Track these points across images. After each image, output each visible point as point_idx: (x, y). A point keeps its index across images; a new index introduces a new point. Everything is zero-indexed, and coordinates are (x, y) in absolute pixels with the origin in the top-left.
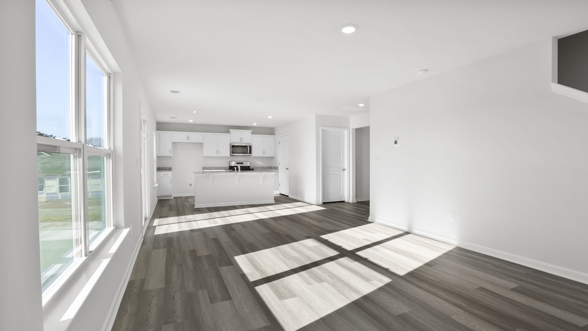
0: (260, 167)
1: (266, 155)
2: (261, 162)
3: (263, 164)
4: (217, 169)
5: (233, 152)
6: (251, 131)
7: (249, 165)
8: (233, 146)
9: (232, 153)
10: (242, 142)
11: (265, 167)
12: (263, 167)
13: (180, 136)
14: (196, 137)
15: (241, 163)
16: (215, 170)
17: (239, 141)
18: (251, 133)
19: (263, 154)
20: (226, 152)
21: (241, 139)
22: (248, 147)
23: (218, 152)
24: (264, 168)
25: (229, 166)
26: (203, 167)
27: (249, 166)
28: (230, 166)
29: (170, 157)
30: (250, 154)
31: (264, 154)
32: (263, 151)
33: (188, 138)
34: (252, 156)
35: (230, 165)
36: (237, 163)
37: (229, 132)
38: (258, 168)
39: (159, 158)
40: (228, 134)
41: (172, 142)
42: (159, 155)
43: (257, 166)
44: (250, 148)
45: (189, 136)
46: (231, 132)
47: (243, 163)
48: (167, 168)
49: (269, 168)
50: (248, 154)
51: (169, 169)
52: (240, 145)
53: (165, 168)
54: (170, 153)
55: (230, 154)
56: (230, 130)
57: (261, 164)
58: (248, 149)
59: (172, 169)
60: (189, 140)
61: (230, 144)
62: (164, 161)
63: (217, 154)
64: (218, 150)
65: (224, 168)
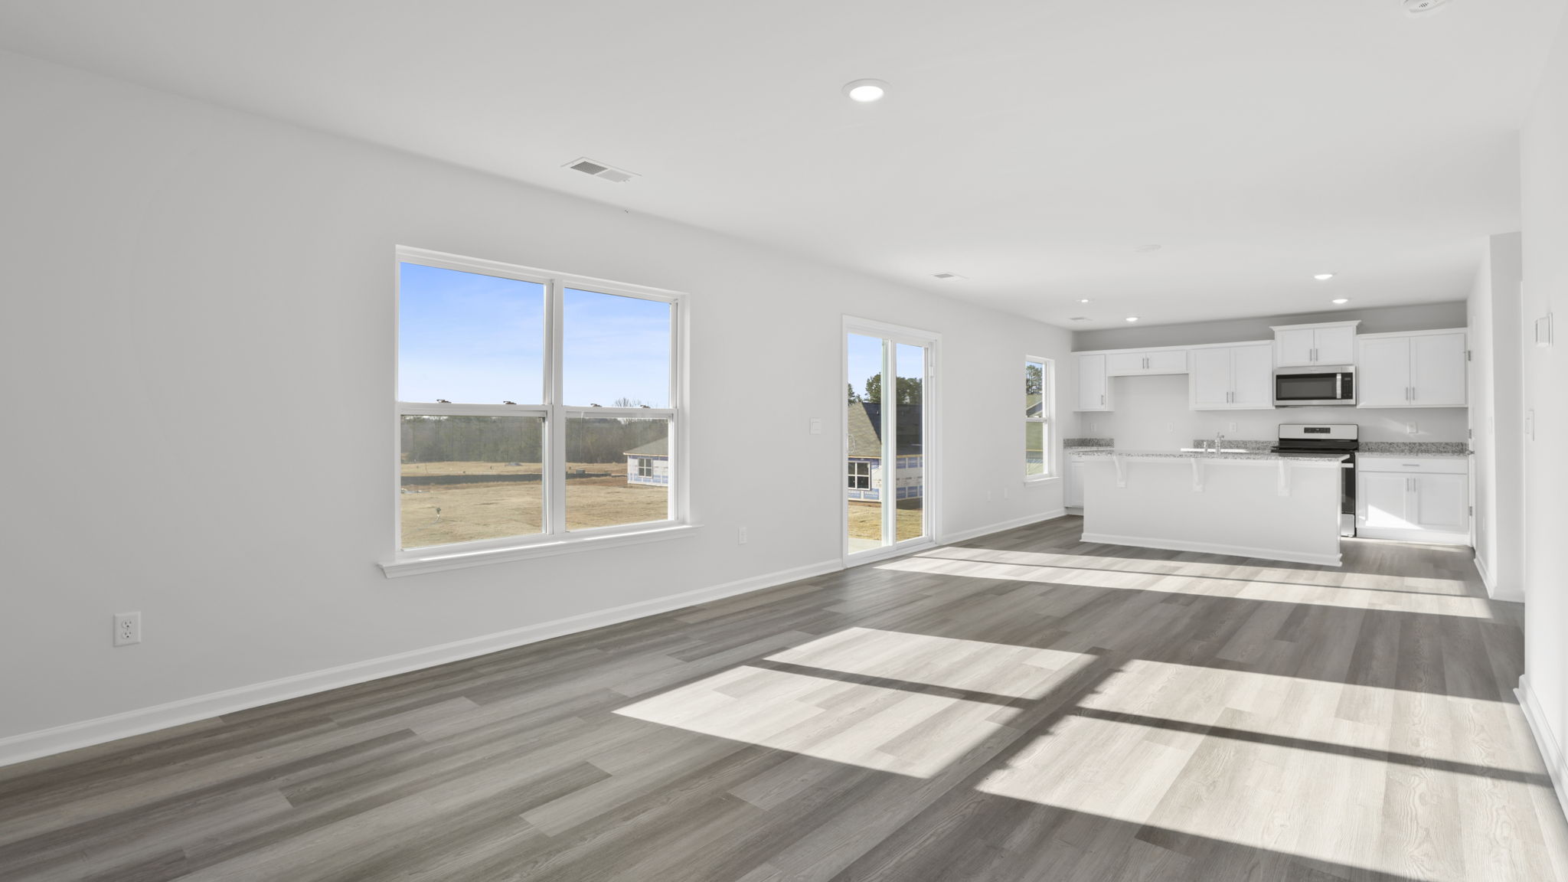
0: (1404, 444)
1: (1422, 402)
2: (1411, 426)
3: (1421, 433)
4: (1238, 448)
5: (1283, 396)
6: (1356, 323)
8: (1279, 377)
9: (1278, 399)
10: (1316, 363)
11: (1426, 444)
12: (1420, 444)
13: (1124, 361)
14: (1166, 359)
15: (1320, 429)
16: (1231, 448)
17: (1305, 361)
18: (1353, 330)
19: (1409, 398)
20: (1263, 394)
21: (1314, 354)
22: (1339, 377)
23: (1231, 397)
24: (1424, 448)
25: (1278, 440)
26: (1194, 438)
27: (1356, 441)
28: (1282, 440)
29: (1109, 413)
30: (1348, 402)
31: (1412, 396)
32: (1406, 388)
33: (1146, 363)
34: (1356, 407)
35: (1281, 437)
36: (1307, 430)
37: (1271, 336)
38: (1398, 446)
39: (1084, 416)
40: (1268, 341)
41: (1109, 377)
42: (1077, 410)
43: (1390, 442)
44: (1346, 379)
45: (1148, 357)
46: (1278, 335)
47: (1330, 428)
48: (1102, 442)
49: (1448, 447)
50: (1339, 399)
51: (1107, 444)
52: (1305, 371)
53: (1097, 441)
54: (1102, 405)
55: (1273, 402)
56: (1274, 330)
57: (1411, 435)
58: (1338, 383)
59: (1114, 444)
60: (1148, 368)
61: (1273, 370)
62: (1095, 424)
63: (1229, 402)
64: (1231, 392)
65: (1261, 444)
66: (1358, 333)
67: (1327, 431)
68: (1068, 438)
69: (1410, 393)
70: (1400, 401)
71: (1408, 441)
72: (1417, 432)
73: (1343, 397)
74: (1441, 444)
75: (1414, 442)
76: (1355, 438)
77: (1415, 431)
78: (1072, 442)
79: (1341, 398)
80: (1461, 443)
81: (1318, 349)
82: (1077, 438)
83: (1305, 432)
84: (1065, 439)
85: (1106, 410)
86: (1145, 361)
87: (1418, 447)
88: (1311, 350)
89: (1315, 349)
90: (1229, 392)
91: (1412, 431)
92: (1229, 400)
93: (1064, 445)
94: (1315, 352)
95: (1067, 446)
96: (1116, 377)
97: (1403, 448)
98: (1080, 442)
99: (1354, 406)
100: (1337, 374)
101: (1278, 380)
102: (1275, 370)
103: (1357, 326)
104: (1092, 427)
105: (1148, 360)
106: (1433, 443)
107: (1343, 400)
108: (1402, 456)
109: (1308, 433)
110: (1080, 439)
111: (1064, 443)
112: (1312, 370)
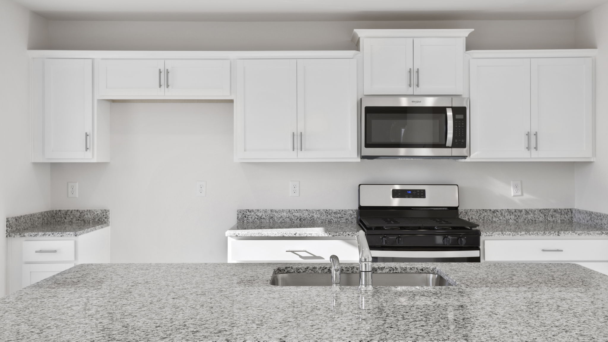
0: (509, 211)
1: (543, 153)
2: (516, 187)
3: (526, 196)
5: (374, 140)
6: (465, 32)
7: (456, 205)
8: (369, 110)
9: (367, 146)
10: (418, 91)
11: (533, 211)
12: (527, 212)
15: (412, 191)
17: (401, 87)
18: (462, 43)
19: (528, 148)
21: (414, 76)
22: (450, 113)
23: (298, 141)
24: (530, 217)
25: (356, 207)
26: (240, 212)
27: (456, 208)
28: (361, 208)
29: (99, 166)
30: (456, 152)
31: (533, 144)
32: (528, 134)
33: (164, 78)
34: (468, 160)
35: (363, 204)
36: (396, 194)
37: (354, 45)
38: (502, 214)
39: (55, 171)
40: (352, 53)
41: (101, 101)
42: (40, 159)
43: (493, 208)
44: (458, 116)
45: (168, 67)
46: (364, 44)
47: (424, 191)
48: (89, 216)
49: (557, 215)
50: (448, 147)
51: (97, 220)
52: (404, 103)
53: (79, 214)
54: (86, 151)
55: (359, 150)
56: (359, 36)
57: (516, 200)
58: (448, 122)
59: (110, 220)
60: (168, 86)
61: (359, 99)
62: (77, 184)
63: (295, 150)
64: (299, 134)
65: (333, 215)
66: (466, 50)
67: (421, 194)
68: (18, 214)
69: (532, 140)
70: (517, 153)
71: (512, 207)
72: (522, 195)
73: (454, 145)
74: (549, 210)
75: (520, 208)
76: (457, 206)
77: (520, 193)
78: (28, 221)
79: (450, 145)
80: (570, 209)
81: (418, 69)
82: (42, 213)
83: (393, 197)
84: (7, 219)
85: (95, 160)
86: (162, 74)
87: (524, 216)
88: (410, 72)
89: (415, 70)
90: (295, 134)
91: (517, 194)
92: (295, 147)
93: (7, 231)
94: (415, 74)
95: (13, 232)
96: (113, 101)
97: (508, 217)
98: (45, 218)
99: (465, 157)
100: (447, 109)
101: (367, 114)
102: (361, 99)
103: (466, 37)
104: (70, 190)
105: (168, 72)
106: (540, 210)
107: (453, 149)
108: (540, 236)
109: (398, 197)
110: (47, 212)
111: (7, 227)
112: (413, 102)
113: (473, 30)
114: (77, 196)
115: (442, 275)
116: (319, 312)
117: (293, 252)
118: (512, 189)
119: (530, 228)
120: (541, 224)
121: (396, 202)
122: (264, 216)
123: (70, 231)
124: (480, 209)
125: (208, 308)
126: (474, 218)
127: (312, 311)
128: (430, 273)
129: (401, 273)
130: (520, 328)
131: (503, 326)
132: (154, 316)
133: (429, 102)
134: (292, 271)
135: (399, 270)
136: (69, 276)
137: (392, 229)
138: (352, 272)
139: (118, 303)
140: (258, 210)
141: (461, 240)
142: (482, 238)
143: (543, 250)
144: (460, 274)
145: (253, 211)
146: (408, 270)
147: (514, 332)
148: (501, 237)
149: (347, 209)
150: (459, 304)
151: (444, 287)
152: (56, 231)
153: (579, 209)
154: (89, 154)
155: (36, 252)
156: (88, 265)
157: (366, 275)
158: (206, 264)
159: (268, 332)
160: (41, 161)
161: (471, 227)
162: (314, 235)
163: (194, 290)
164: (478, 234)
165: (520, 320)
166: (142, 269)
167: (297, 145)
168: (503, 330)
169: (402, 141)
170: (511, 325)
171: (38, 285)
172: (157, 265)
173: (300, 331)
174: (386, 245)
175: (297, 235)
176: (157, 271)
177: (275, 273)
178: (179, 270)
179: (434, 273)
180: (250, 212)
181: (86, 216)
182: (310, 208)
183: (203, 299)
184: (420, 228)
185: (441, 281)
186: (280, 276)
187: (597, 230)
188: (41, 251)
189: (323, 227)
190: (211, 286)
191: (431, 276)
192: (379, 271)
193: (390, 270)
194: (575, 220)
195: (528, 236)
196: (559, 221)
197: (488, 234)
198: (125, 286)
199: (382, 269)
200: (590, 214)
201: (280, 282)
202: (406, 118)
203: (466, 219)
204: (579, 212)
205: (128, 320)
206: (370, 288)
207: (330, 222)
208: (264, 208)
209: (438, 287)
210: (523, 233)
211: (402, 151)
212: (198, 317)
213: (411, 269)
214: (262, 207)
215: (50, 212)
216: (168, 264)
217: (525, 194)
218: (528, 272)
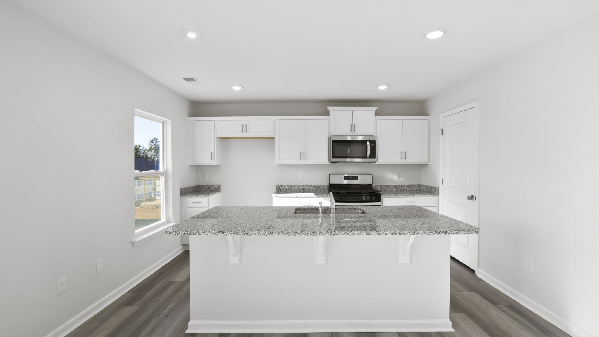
0: (394, 186)
1: (409, 161)
2: (397, 175)
3: (401, 179)
4: (304, 191)
5: (336, 155)
6: (375, 108)
8: (334, 142)
9: (333, 157)
10: (355, 134)
11: (404, 186)
12: (402, 186)
14: (259, 125)
15: (352, 177)
16: (300, 191)
17: (348, 132)
18: (373, 113)
19: (402, 158)
20: (321, 154)
21: (353, 127)
22: (368, 143)
23: (303, 155)
24: (403, 188)
25: (328, 184)
26: (277, 186)
27: (371, 185)
28: (330, 184)
29: (217, 166)
30: (371, 160)
31: (404, 157)
32: (402, 152)
33: (245, 128)
34: (376, 163)
36: (345, 178)
37: (327, 113)
38: (391, 187)
39: (198, 168)
40: (327, 117)
41: (217, 138)
43: (387, 185)
44: (372, 145)
45: (246, 123)
46: (331, 113)
47: (358, 177)
48: (212, 188)
49: (414, 187)
50: (368, 158)
51: (216, 190)
52: (349, 139)
53: (208, 187)
54: (212, 160)
55: (329, 159)
56: (329, 109)
57: (397, 181)
58: (368, 147)
59: (221, 190)
60: (246, 132)
61: (329, 137)
62: (207, 174)
63: (302, 159)
64: (303, 152)
65: (318, 188)
66: (376, 116)
67: (356, 178)
68: (185, 187)
69: (403, 155)
70: (397, 160)
71: (395, 184)
72: (400, 179)
73: (371, 157)
74: (411, 185)
75: (399, 184)
76: (372, 183)
77: (399, 178)
78: (188, 190)
79: (369, 157)
80: (420, 185)
81: (355, 124)
82: (193, 186)
83: (344, 180)
84: (181, 189)
85: (215, 164)
86: (244, 126)
87: (400, 188)
88: (351, 125)
89: (354, 124)
90: (302, 152)
91: (397, 178)
92: (302, 158)
93: (181, 194)
94: (354, 126)
95: (183, 194)
96: (222, 138)
97: (394, 188)
98: (195, 189)
99: (375, 162)
100: (367, 141)
101: (333, 144)
102: (330, 137)
103: (375, 111)
104: (204, 177)
105: (246, 126)
106: (407, 185)
107: (370, 159)
108: (406, 196)
109: (346, 180)
110: (195, 186)
111: (181, 192)
112: (353, 138)
113: (378, 107)
114: (207, 179)
115: (364, 211)
116: (315, 223)
117: (301, 203)
118: (395, 176)
119: (403, 193)
120: (407, 191)
121: (345, 182)
122: (288, 188)
123: (206, 194)
124: (382, 185)
125: (272, 221)
126: (379, 189)
127: (312, 222)
128: (358, 210)
129: (347, 210)
130: (391, 227)
131: (385, 226)
132: (251, 224)
133: (360, 139)
134: (302, 209)
135: (346, 209)
136: (213, 210)
137: (344, 193)
138: (327, 210)
139: (236, 220)
140: (285, 186)
141: (373, 198)
142: (382, 197)
143: (407, 202)
144: (371, 210)
145: (283, 186)
146: (350, 209)
147: (388, 228)
148: (390, 196)
149: (324, 185)
150: (369, 220)
151: (364, 214)
152: (201, 194)
153: (423, 184)
154: (213, 161)
155: (193, 203)
156: (219, 207)
157: (333, 210)
158: (267, 207)
159: (296, 229)
160: (193, 164)
161: (377, 193)
162: (310, 196)
163: (265, 216)
164: (380, 195)
165: (391, 224)
166: (241, 208)
167: (302, 157)
168: (385, 228)
169: (348, 155)
170: (388, 226)
171: (193, 218)
172: (247, 207)
173: (308, 228)
174: (341, 200)
175: (303, 196)
176: (248, 209)
177: (295, 210)
178: (256, 209)
179: (360, 210)
180: (282, 186)
181: (211, 188)
182: (308, 184)
183: (269, 218)
184: (356, 193)
185: (363, 212)
186: (297, 211)
187: (430, 193)
188: (194, 202)
189: (313, 192)
190: (270, 214)
191: (359, 211)
192: (338, 209)
193: (343, 209)
194: (421, 189)
195: (401, 196)
196: (415, 190)
197: (385, 195)
198: (237, 214)
199: (339, 208)
200: (427, 186)
201: (297, 213)
202: (350, 145)
203: (376, 189)
204: (423, 186)
205: (242, 225)
206: (335, 214)
207: (316, 191)
208: (288, 185)
209: (361, 214)
210: (399, 195)
211: (348, 160)
212: (269, 224)
213: (351, 208)
214: (287, 184)
215: (196, 186)
216: (252, 207)
217: (401, 178)
218: (398, 209)
